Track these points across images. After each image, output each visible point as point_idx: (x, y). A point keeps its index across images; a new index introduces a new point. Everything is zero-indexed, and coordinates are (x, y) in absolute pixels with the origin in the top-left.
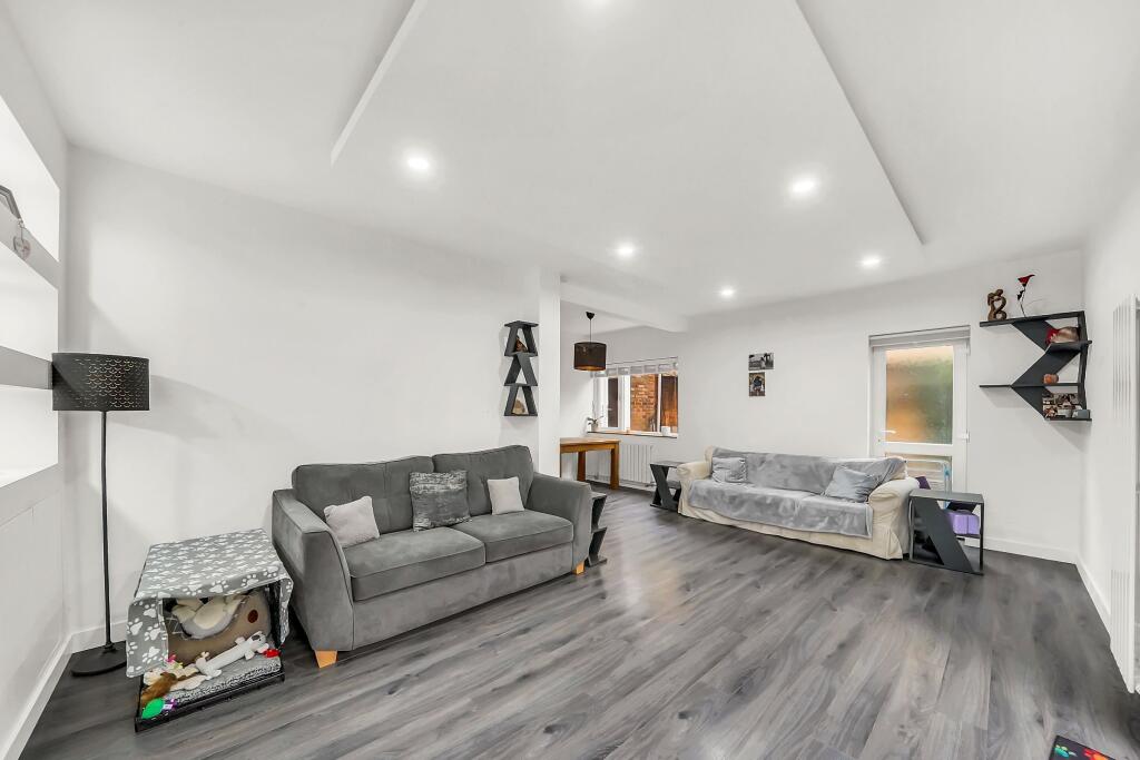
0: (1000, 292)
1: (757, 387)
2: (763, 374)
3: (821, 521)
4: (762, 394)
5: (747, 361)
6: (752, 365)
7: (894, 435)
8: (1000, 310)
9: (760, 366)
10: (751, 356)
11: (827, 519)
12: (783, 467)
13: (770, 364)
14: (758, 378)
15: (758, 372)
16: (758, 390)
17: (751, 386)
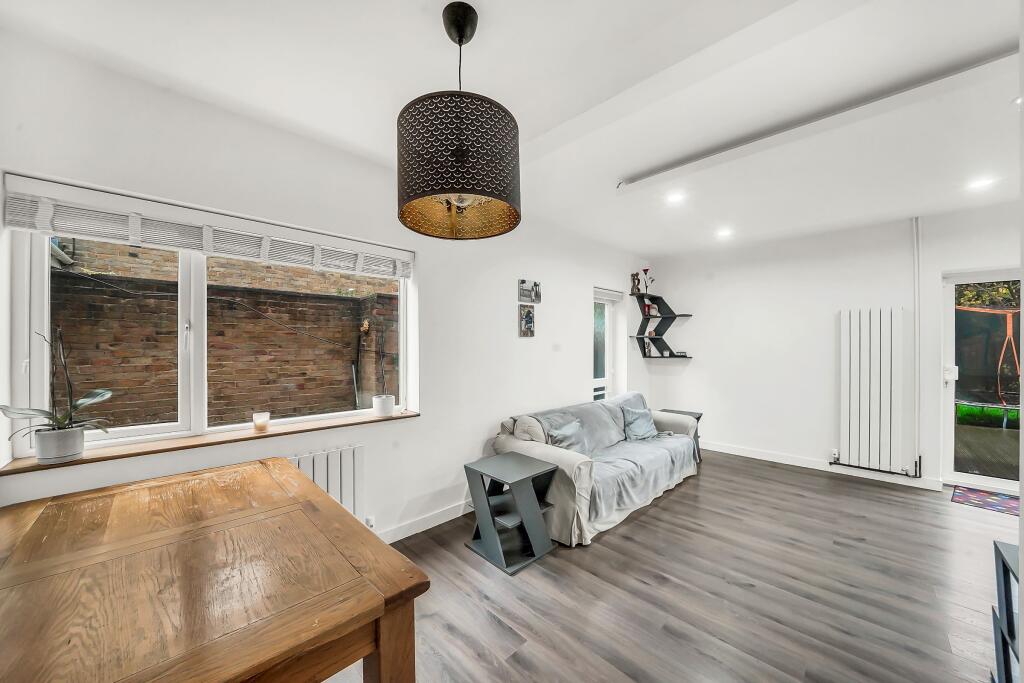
0: (637, 275)
1: (527, 319)
2: (532, 307)
4: (532, 334)
5: (517, 285)
6: (523, 293)
9: (530, 296)
10: (523, 282)
13: (538, 297)
14: (529, 312)
15: (529, 304)
16: (529, 328)
17: (524, 322)
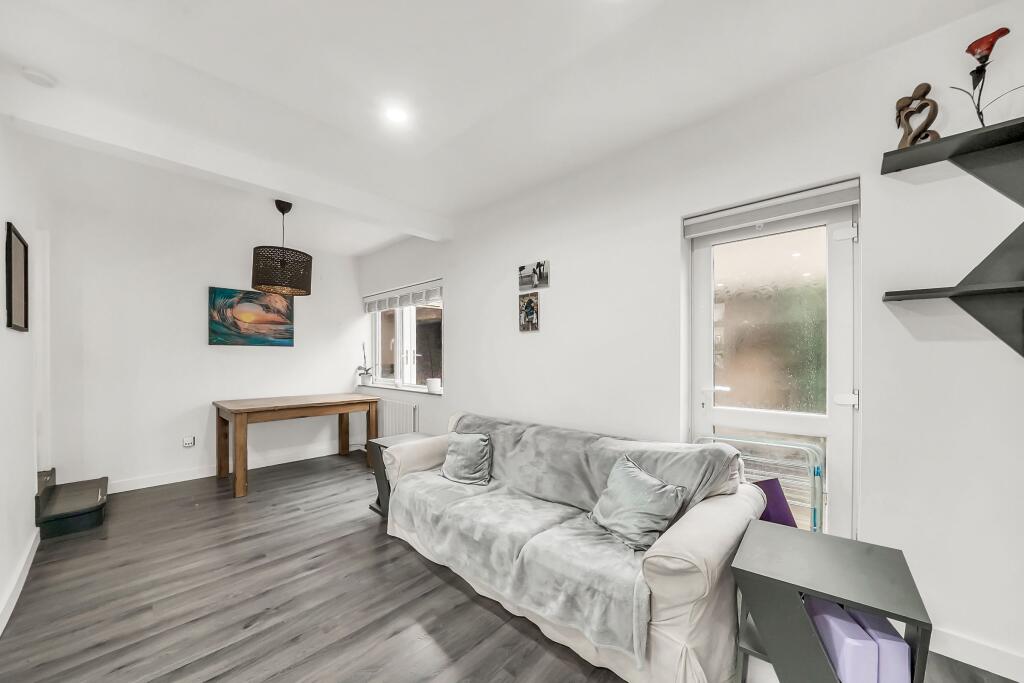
0: (924, 90)
1: (529, 310)
2: (536, 294)
3: (555, 598)
4: (535, 327)
5: (516, 275)
6: (525, 281)
7: (727, 395)
8: (924, 131)
9: (532, 282)
10: (522, 268)
11: (562, 598)
12: (539, 454)
13: (543, 279)
14: (531, 301)
15: (530, 292)
16: (530, 321)
17: (523, 315)
